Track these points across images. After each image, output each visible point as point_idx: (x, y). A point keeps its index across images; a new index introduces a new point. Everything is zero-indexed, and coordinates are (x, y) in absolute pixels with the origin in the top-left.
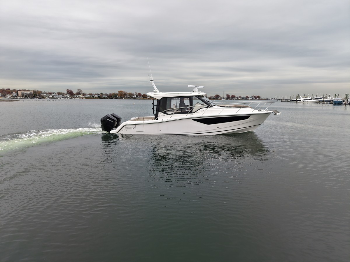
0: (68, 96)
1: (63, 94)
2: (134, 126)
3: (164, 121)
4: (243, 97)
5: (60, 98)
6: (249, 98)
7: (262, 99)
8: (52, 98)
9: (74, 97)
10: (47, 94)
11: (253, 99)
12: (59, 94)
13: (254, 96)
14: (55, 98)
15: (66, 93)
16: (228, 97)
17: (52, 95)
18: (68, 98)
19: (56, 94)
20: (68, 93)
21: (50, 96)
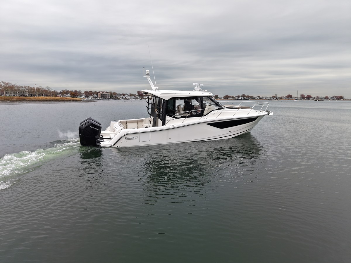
0: (138, 97)
1: (134, 95)
2: (138, 135)
3: (175, 126)
4: (321, 97)
5: (132, 99)
6: (329, 98)
7: (346, 100)
8: (125, 99)
9: (143, 98)
10: (121, 95)
11: (333, 99)
12: (131, 95)
13: (336, 97)
14: (128, 99)
15: (137, 94)
16: (303, 98)
17: (125, 96)
18: (138, 99)
19: (128, 95)
20: (138, 94)
21: (123, 97)
